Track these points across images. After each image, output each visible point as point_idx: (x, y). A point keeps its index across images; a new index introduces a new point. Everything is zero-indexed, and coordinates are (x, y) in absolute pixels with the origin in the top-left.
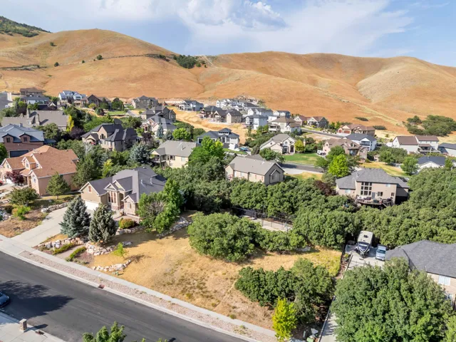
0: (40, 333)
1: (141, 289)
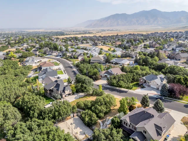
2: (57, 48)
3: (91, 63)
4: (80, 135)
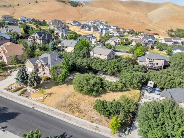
0: (4, 131)
1: (52, 109)
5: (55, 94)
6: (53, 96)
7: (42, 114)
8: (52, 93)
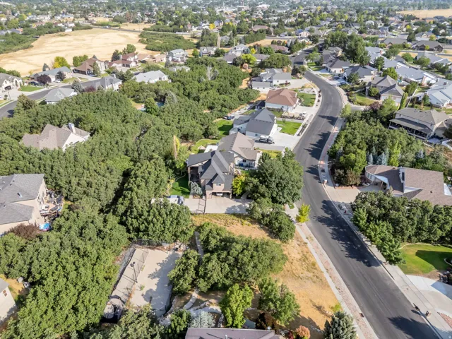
2: (356, 55)
3: (394, 124)
4: (143, 295)
5: (311, 301)
6: (318, 302)
7: (355, 293)
8: (315, 305)
